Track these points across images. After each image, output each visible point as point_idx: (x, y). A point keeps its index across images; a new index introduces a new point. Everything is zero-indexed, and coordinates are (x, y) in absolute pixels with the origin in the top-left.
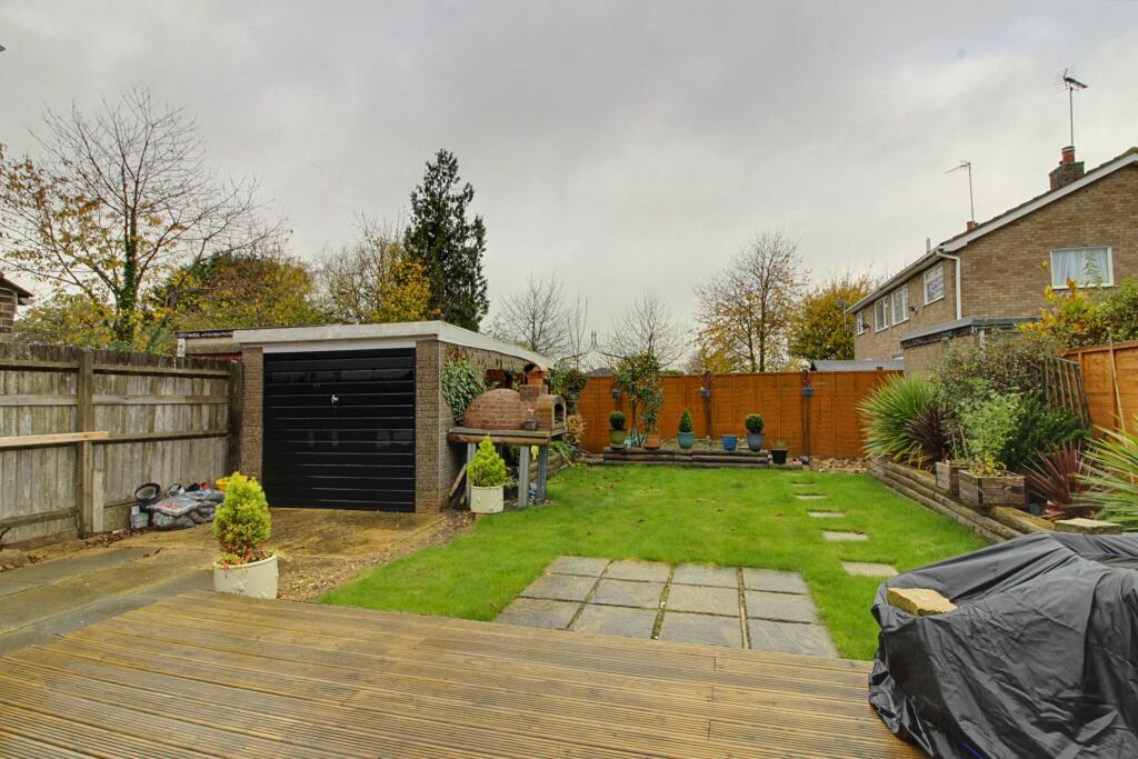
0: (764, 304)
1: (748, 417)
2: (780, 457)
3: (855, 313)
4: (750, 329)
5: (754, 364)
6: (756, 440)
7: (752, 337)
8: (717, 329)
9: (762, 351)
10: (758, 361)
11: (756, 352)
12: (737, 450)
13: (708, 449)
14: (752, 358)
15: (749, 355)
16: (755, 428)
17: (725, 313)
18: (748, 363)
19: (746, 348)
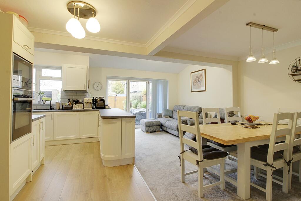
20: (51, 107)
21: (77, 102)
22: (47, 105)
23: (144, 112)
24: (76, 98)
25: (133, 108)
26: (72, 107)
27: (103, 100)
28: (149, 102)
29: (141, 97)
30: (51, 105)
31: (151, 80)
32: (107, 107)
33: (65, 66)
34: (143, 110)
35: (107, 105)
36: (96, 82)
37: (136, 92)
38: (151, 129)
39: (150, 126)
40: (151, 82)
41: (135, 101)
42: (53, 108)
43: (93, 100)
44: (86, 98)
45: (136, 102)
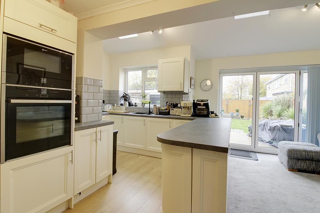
0: (242, 80)
1: (236, 109)
2: (242, 117)
3: (267, 84)
4: (238, 87)
5: (239, 96)
6: (237, 113)
7: (239, 89)
8: (229, 87)
9: (241, 93)
10: (240, 95)
11: (240, 93)
12: (233, 115)
13: (227, 115)
14: (238, 94)
15: (237, 94)
16: (238, 111)
17: (231, 83)
18: (237, 96)
19: (237, 92)
20: (150, 111)
21: (175, 106)
22: (146, 109)
23: (291, 126)
24: (175, 101)
25: (275, 117)
26: (169, 112)
27: (207, 105)
28: (300, 110)
29: (289, 101)
30: (150, 108)
31: (307, 67)
32: (213, 115)
33: (160, 62)
34: (289, 122)
35: (212, 113)
36: (204, 79)
37: (282, 93)
38: (303, 165)
39: (298, 159)
40: (307, 71)
41: (278, 106)
42: (152, 112)
43: (194, 103)
44: (184, 102)
45: (279, 108)
